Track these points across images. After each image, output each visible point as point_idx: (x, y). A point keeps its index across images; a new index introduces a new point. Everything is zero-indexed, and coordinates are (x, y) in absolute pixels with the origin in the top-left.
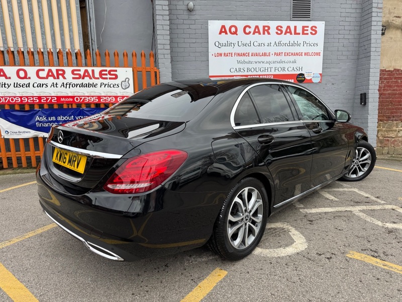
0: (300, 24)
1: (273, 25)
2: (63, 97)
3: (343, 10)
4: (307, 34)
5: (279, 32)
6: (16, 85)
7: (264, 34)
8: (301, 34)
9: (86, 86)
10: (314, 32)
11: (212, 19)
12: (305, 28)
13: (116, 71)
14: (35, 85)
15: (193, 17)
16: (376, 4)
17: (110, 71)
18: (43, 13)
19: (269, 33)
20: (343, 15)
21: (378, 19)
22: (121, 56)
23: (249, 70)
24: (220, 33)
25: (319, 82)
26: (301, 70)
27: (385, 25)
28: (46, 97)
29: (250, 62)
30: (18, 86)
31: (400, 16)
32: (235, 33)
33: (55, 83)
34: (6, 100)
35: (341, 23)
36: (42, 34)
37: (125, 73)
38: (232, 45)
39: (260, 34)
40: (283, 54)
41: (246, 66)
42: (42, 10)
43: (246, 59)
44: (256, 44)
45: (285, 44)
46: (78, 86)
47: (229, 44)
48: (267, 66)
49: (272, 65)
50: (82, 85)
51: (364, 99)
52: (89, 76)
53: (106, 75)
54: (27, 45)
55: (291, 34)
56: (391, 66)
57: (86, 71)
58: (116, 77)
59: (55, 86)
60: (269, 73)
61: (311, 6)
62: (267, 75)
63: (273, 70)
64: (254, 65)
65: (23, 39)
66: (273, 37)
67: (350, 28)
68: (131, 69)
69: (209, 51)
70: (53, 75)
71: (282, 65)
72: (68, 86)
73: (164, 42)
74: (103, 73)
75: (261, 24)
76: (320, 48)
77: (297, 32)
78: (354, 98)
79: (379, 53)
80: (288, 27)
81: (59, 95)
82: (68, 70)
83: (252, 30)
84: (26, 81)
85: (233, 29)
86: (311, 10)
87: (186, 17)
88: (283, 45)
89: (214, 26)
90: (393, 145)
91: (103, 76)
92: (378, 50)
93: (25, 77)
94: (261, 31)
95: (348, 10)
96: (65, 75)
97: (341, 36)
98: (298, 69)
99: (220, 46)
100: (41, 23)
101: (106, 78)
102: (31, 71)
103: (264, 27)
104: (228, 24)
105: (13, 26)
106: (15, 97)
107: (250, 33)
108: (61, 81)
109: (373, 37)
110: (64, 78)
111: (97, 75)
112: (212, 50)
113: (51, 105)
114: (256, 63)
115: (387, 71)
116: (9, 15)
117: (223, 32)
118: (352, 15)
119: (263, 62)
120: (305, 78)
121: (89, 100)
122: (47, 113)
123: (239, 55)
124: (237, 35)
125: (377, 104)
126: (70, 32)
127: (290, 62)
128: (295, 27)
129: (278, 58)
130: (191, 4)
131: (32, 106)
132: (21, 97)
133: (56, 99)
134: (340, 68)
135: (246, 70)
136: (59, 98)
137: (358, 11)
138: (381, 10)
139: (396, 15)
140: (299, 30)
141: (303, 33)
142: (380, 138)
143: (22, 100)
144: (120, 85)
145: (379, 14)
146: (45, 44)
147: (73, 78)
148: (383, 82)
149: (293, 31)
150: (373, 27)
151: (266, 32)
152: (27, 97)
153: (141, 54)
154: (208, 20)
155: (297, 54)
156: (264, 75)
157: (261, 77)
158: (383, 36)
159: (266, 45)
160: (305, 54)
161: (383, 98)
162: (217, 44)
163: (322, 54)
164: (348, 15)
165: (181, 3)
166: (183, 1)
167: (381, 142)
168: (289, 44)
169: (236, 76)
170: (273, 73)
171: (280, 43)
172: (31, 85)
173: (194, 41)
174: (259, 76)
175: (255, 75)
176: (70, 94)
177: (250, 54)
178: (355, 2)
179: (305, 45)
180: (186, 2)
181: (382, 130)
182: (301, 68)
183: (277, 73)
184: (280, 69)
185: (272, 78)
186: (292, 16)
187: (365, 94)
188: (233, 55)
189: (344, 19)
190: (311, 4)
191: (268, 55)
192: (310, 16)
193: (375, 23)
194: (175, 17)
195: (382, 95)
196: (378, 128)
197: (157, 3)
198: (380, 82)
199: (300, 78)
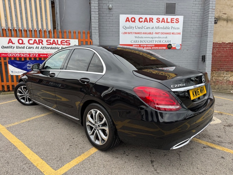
0: (169, 17)
1: (155, 17)
2: (41, 54)
3: (194, 10)
4: (174, 23)
5: (158, 21)
6: (18, 47)
7: (150, 22)
9: (54, 48)
10: (177, 22)
11: (121, 14)
12: (173, 20)
13: (69, 41)
14: (27, 48)
15: (111, 13)
16: (212, 7)
17: (66, 41)
18: (32, 10)
19: (152, 22)
20: (194, 12)
21: (212, 15)
22: (72, 33)
23: (141, 41)
24: (126, 22)
25: (180, 49)
26: (169, 42)
27: (217, 18)
28: (33, 54)
29: (142, 37)
30: (19, 48)
31: (226, 13)
32: (134, 21)
33: (37, 47)
34: (12, 55)
35: (192, 17)
36: (31, 21)
37: (74, 42)
38: (132, 28)
39: (147, 22)
40: (160, 33)
41: (140, 39)
42: (32, 8)
43: (140, 35)
44: (145, 28)
47: (130, 28)
48: (151, 39)
49: (154, 39)
50: (51, 48)
51: (204, 58)
52: (55, 43)
54: (23, 26)
55: (165, 22)
56: (220, 41)
57: (54, 41)
58: (70, 44)
59: (37, 48)
60: (152, 43)
61: (176, 8)
62: (151, 44)
63: (154, 41)
64: (144, 39)
65: (21, 23)
66: (155, 24)
67: (197, 20)
68: (77, 40)
69: (120, 31)
70: (36, 43)
71: (159, 39)
72: (44, 48)
73: (95, 26)
74: (63, 42)
75: (148, 17)
76: (181, 31)
77: (168, 21)
78: (199, 58)
79: (213, 34)
80: (163, 19)
81: (40, 53)
82: (45, 40)
83: (143, 20)
84: (23, 46)
85: (133, 20)
86: (176, 10)
87: (108, 13)
88: (160, 28)
89: (123, 18)
90: (221, 84)
91: (63, 44)
92: (212, 32)
93: (22, 43)
94: (148, 20)
95: (196, 10)
96: (43, 43)
97: (193, 24)
98: (168, 41)
99: (126, 28)
100: (31, 15)
102: (26, 40)
103: (150, 18)
104: (130, 16)
105: (16, 17)
106: (17, 54)
107: (142, 21)
108: (40, 46)
109: (209, 25)
110: (42, 44)
111: (59, 43)
112: (122, 30)
113: (35, 58)
114: (145, 38)
115: (218, 44)
116: (15, 11)
117: (128, 21)
118: (199, 13)
119: (149, 38)
120: (172, 46)
122: (33, 62)
123: (136, 33)
124: (135, 22)
125: (211, 61)
126: (46, 20)
127: (164, 38)
128: (167, 19)
129: (157, 36)
130: (111, 6)
131: (25, 58)
132: (20, 54)
133: (38, 55)
134: (192, 41)
135: (140, 41)
136: (39, 54)
137: (202, 10)
138: (214, 10)
139: (224, 13)
140: (169, 20)
141: (171, 22)
142: (214, 80)
143: (20, 55)
145: (213, 12)
146: (33, 26)
147: (47, 44)
148: (216, 49)
150: (209, 19)
151: (151, 21)
152: (23, 54)
153: (83, 32)
154: (119, 14)
155: (168, 33)
156: (150, 45)
157: (148, 45)
158: (216, 24)
159: (151, 28)
160: (172, 33)
161: (215, 58)
162: (124, 27)
163: (181, 34)
164: (196, 12)
165: (105, 5)
166: (106, 4)
167: (214, 82)
168: (164, 28)
169: (134, 45)
170: (154, 43)
171: (158, 27)
172: (25, 48)
173: (112, 25)
174: (147, 45)
175: (144, 45)
176: (45, 53)
177: (142, 33)
178: (200, 6)
179: (172, 29)
180: (108, 5)
181: (215, 76)
182: (170, 41)
183: (157, 43)
184: (158, 41)
185: (154, 46)
186: (165, 13)
187: (205, 56)
188: (133, 33)
189: (194, 15)
190: (176, 6)
191: (152, 33)
192: (176, 13)
193: (211, 17)
194: (102, 12)
195: (215, 56)
196: (213, 75)
197: (92, 5)
198: (214, 50)
199: (169, 47)
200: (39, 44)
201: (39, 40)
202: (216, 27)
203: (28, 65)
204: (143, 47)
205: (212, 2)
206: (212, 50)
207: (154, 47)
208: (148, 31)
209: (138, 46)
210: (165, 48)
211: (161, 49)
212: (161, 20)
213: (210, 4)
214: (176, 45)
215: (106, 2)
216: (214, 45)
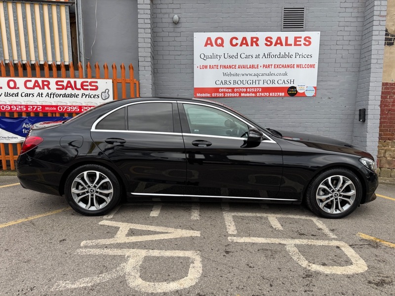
0: (291, 35)
1: (262, 36)
2: (47, 106)
3: (342, 19)
4: (300, 45)
5: (269, 43)
7: (252, 45)
8: (293, 45)
9: (69, 96)
10: (307, 43)
11: (197, 32)
12: (298, 39)
13: (97, 82)
14: (23, 95)
15: (178, 30)
16: (379, 12)
17: (91, 83)
18: (36, 29)
19: (257, 45)
20: (341, 24)
21: (380, 28)
23: (235, 82)
24: (206, 46)
25: (314, 96)
26: (292, 83)
27: (394, 34)
28: (32, 106)
29: (237, 75)
30: (8, 95)
32: (222, 45)
33: (40, 93)
35: (339, 33)
36: (35, 48)
37: (105, 85)
38: (218, 57)
39: (247, 45)
40: (273, 66)
41: (232, 78)
42: (36, 25)
43: (233, 71)
44: (243, 56)
45: (275, 56)
46: (61, 96)
47: (214, 56)
48: (255, 78)
49: (260, 78)
50: (65, 96)
51: (363, 115)
52: (71, 87)
53: (87, 86)
55: (282, 45)
57: (69, 82)
58: (97, 88)
59: (40, 95)
60: (257, 86)
61: (304, 16)
62: (254, 88)
63: (261, 82)
64: (241, 78)
65: (18, 52)
66: (262, 48)
67: (350, 38)
68: (111, 81)
69: (195, 63)
70: (39, 86)
71: (271, 78)
72: (52, 96)
73: (145, 54)
74: (85, 84)
75: (249, 35)
76: (315, 60)
77: (289, 43)
78: (354, 114)
79: (381, 66)
80: (279, 38)
81: (44, 104)
82: (53, 81)
83: (239, 42)
84: (15, 91)
85: (219, 41)
86: (304, 20)
87: (172, 30)
88: (273, 56)
89: (199, 38)
91: (85, 87)
92: (379, 61)
93: (15, 87)
94: (249, 42)
95: (347, 19)
96: (49, 86)
98: (289, 81)
99: (205, 58)
100: (34, 37)
101: (87, 89)
102: (20, 81)
103: (252, 38)
104: (213, 36)
106: (5, 105)
107: (237, 44)
108: (45, 91)
109: (373, 47)
110: (49, 89)
111: (79, 86)
112: (198, 62)
113: (36, 113)
114: (243, 75)
116: (7, 31)
117: (209, 44)
118: (352, 24)
119: (251, 75)
120: (297, 91)
121: (71, 110)
122: (33, 121)
123: (225, 67)
124: (223, 46)
125: (378, 121)
126: (60, 46)
127: (280, 74)
128: (287, 38)
129: (267, 71)
130: (176, 17)
131: (20, 113)
132: (11, 106)
133: (41, 108)
134: (338, 81)
135: (232, 82)
136: (43, 107)
137: (359, 20)
138: (384, 19)
140: (291, 41)
141: (295, 45)
142: (388, 158)
143: (11, 109)
144: (100, 96)
145: (382, 23)
146: (37, 57)
147: (57, 89)
149: (284, 43)
150: (373, 36)
151: (254, 44)
152: (16, 105)
153: (121, 66)
154: (193, 32)
155: (288, 66)
156: (252, 88)
157: (248, 90)
158: (391, 46)
159: (254, 56)
160: (298, 66)
161: (391, 114)
162: (202, 56)
163: (316, 66)
164: (348, 24)
165: (167, 16)
166: (169, 14)
167: (389, 163)
168: (280, 56)
169: (222, 88)
170: (261, 85)
171: (269, 55)
172: (20, 95)
173: (179, 53)
174: (247, 88)
175: (241, 88)
176: (54, 104)
177: (237, 67)
178: (356, 10)
179: (298, 57)
180: (171, 15)
181: (390, 150)
182: (292, 81)
183: (266, 85)
184: (269, 82)
185: (260, 91)
186: (283, 27)
187: (365, 109)
188: (219, 67)
189: (342, 28)
190: (304, 14)
191: (256, 67)
192: (304, 27)
193: (377, 33)
194: (160, 30)
195: (390, 111)
196: (385, 148)
197: (139, 16)
198: (388, 97)
199: (292, 92)
200: (43, 88)
201: (43, 82)
202: (391, 53)
203: (24, 125)
204: (238, 92)
205: (379, 3)
206: (379, 98)
207: (262, 92)
208: (249, 62)
209: (230, 90)
210: (283, 94)
211: (274, 96)
212: (274, 41)
213: (374, 6)
214: (305, 89)
215: (168, 11)
216: (388, 88)
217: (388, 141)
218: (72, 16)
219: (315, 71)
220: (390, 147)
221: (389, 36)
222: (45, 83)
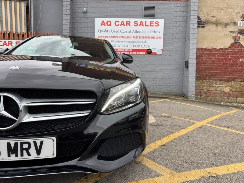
0: (148, 20)
1: (132, 20)
3: (176, 13)
4: (153, 26)
5: (136, 25)
7: (127, 25)
8: (149, 25)
10: (157, 25)
11: (97, 17)
12: (152, 23)
15: (86, 16)
16: (193, 9)
19: (130, 25)
20: (175, 15)
21: (194, 17)
23: (118, 46)
24: (101, 25)
25: (161, 54)
26: (149, 47)
27: (205, 22)
29: (118, 42)
31: (215, 16)
32: (110, 25)
35: (174, 20)
36: (6, 24)
38: (108, 31)
39: (124, 25)
40: (138, 37)
41: (116, 44)
42: (7, 12)
43: (116, 40)
44: (122, 31)
45: (139, 32)
47: (106, 31)
48: (129, 44)
49: (132, 44)
51: (187, 64)
55: (143, 26)
56: (210, 46)
61: (155, 10)
62: (129, 49)
63: (132, 46)
64: (121, 44)
66: (132, 27)
67: (180, 23)
69: (95, 34)
70: (6, 44)
71: (138, 44)
73: (66, 28)
75: (125, 20)
76: (162, 34)
77: (147, 25)
78: (184, 64)
79: (196, 37)
80: (141, 22)
82: (14, 42)
83: (120, 23)
85: (109, 23)
86: (155, 13)
87: (83, 16)
89: (98, 21)
90: (214, 96)
92: (195, 35)
95: (178, 13)
98: (148, 46)
99: (101, 32)
104: (106, 20)
107: (118, 25)
112: (97, 34)
114: (122, 42)
115: (207, 49)
117: (103, 24)
118: (181, 15)
119: (126, 42)
120: (152, 51)
123: (112, 37)
124: (111, 26)
125: (195, 67)
126: (20, 23)
127: (142, 42)
128: (146, 22)
129: (135, 40)
130: (85, 9)
134: (175, 46)
135: (116, 46)
137: (185, 13)
138: (196, 12)
139: (212, 16)
140: (148, 24)
141: (151, 26)
142: (205, 91)
145: (195, 15)
146: (7, 29)
148: (205, 56)
149: (144, 24)
150: (191, 21)
151: (128, 25)
154: (94, 18)
156: (127, 49)
157: (125, 50)
158: (203, 28)
159: (128, 32)
160: (152, 37)
161: (205, 66)
162: (100, 31)
163: (162, 38)
164: (178, 15)
165: (80, 9)
166: (81, 8)
167: (206, 93)
168: (142, 32)
170: (132, 48)
171: (136, 31)
173: (87, 29)
174: (124, 49)
175: (121, 49)
177: (119, 37)
179: (152, 32)
180: (82, 8)
181: (205, 86)
182: (149, 46)
183: (135, 48)
184: (136, 46)
185: (132, 51)
186: (143, 16)
187: (188, 61)
188: (109, 37)
189: (176, 17)
190: (155, 9)
191: (129, 37)
192: (155, 16)
193: (193, 20)
194: (76, 16)
195: (204, 63)
196: (203, 85)
197: (64, 8)
198: (203, 56)
199: (149, 52)
200: (9, 46)
201: (9, 42)
202: (203, 32)
204: (120, 51)
205: (193, 4)
206: (195, 55)
207: (133, 52)
208: (125, 35)
210: (144, 53)
211: (139, 54)
212: (139, 23)
213: (191, 5)
214: (156, 50)
215: (81, 6)
216: (203, 51)
217: (204, 81)
218: (28, 8)
219: (162, 40)
220: (205, 84)
221: (202, 22)
222: (10, 43)
